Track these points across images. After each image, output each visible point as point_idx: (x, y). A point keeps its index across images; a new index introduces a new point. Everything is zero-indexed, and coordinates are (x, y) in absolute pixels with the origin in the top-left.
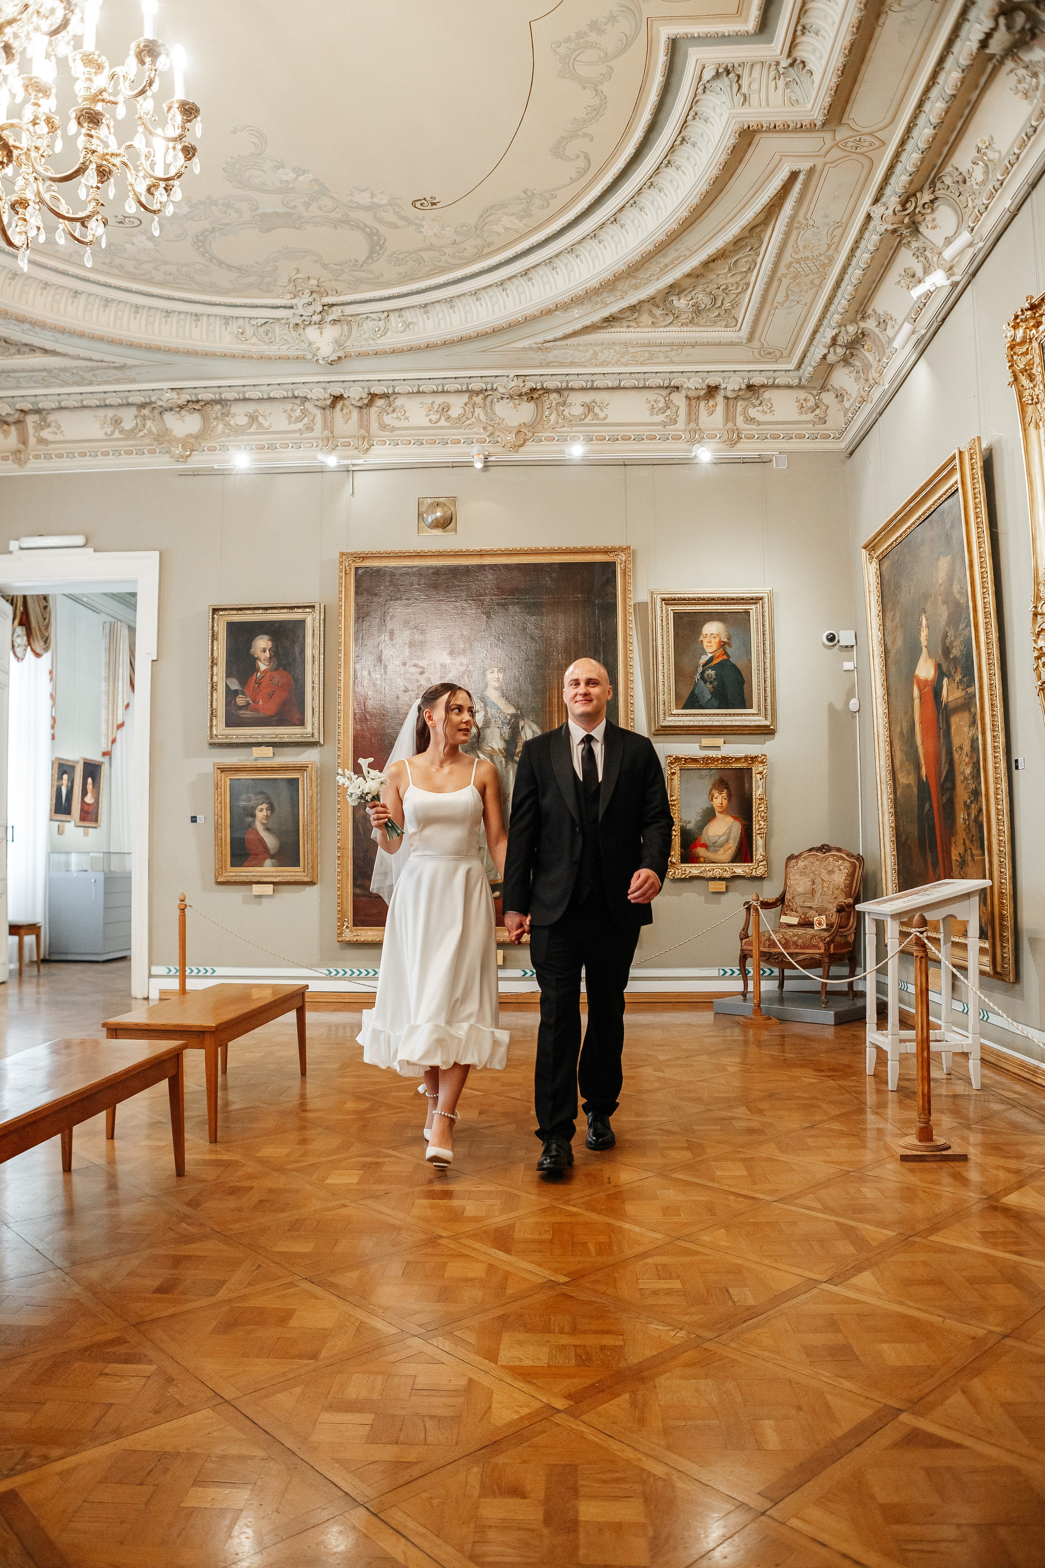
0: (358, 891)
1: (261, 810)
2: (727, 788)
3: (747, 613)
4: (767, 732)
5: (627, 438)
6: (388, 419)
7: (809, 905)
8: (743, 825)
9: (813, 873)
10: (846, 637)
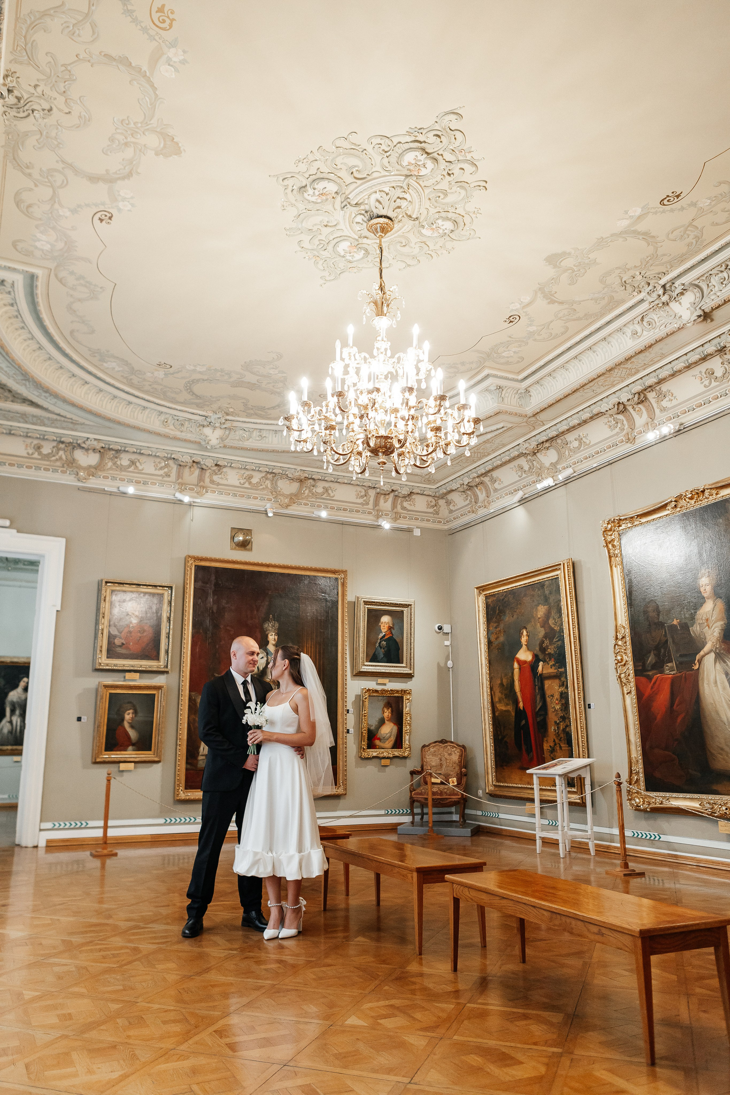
0: (189, 766)
1: (129, 714)
2: (391, 707)
3: (402, 612)
4: (409, 676)
5: (345, 510)
6: (215, 478)
7: (440, 772)
8: (398, 728)
9: (440, 754)
10: (447, 628)
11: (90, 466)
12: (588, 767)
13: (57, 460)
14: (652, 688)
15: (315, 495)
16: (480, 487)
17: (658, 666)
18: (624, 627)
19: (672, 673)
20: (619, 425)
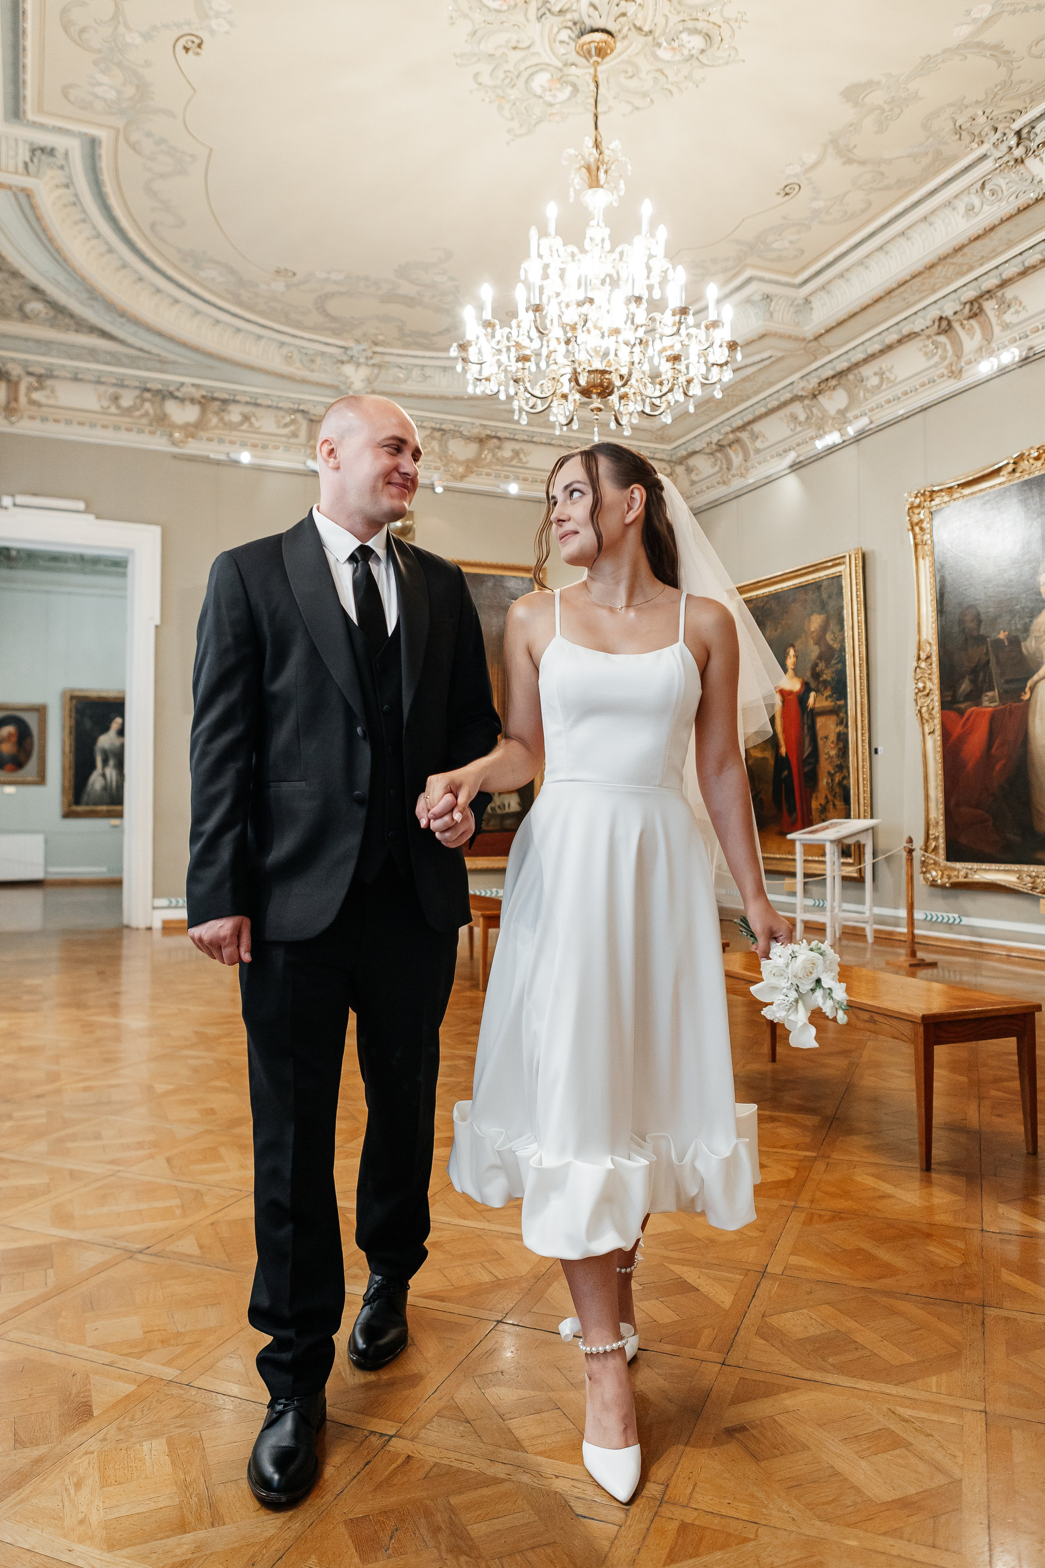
11: (187, 425)
12: (870, 832)
13: (142, 416)
14: (963, 727)
15: (501, 461)
16: (735, 446)
17: (975, 696)
18: (930, 644)
19: (993, 705)
20: (940, 351)
